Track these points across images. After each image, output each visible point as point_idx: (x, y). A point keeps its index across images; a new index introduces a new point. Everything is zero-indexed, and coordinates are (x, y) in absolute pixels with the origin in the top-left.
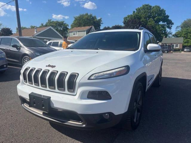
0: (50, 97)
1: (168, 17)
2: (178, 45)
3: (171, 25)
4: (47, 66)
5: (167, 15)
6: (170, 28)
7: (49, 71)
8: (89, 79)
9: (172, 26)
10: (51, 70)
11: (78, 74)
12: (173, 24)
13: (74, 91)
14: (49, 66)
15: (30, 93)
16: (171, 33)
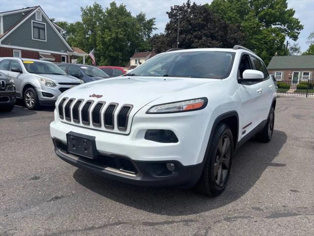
0: (95, 137)
1: (292, 13)
2: (308, 74)
3: (298, 30)
4: (90, 96)
5: (291, 10)
6: (295, 38)
7: (94, 101)
8: (147, 113)
9: (299, 33)
10: (96, 101)
11: (133, 106)
12: (301, 28)
13: (125, 130)
14: (94, 96)
15: (67, 132)
16: (296, 49)
